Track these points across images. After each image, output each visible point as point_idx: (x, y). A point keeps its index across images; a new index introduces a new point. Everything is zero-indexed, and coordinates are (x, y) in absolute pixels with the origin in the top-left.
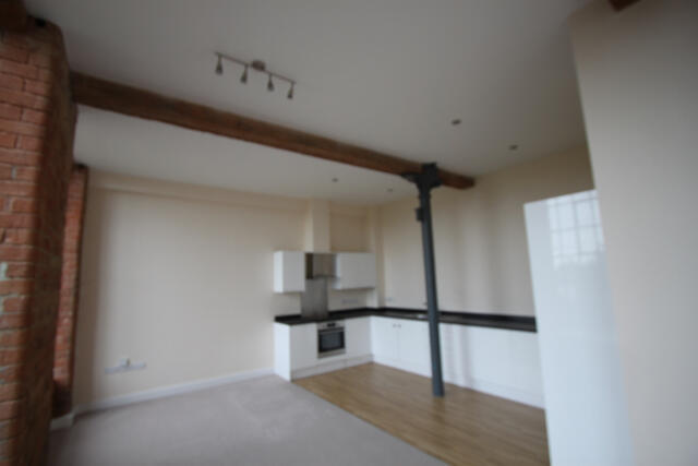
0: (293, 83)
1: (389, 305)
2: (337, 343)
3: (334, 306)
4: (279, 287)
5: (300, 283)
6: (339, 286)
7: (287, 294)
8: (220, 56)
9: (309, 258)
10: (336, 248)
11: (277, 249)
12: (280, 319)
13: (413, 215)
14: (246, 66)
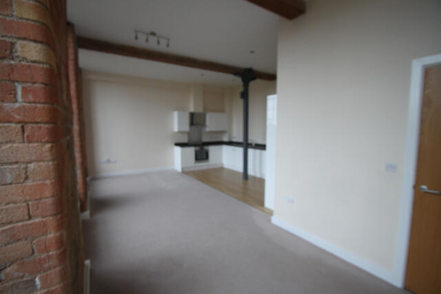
0: (168, 39)
1: (234, 140)
2: (205, 157)
3: (205, 139)
4: (176, 129)
5: (186, 128)
6: (208, 129)
7: (180, 132)
8: (136, 31)
9: (192, 115)
10: (206, 110)
11: (175, 110)
12: (177, 144)
13: (239, 95)
14: (148, 35)
